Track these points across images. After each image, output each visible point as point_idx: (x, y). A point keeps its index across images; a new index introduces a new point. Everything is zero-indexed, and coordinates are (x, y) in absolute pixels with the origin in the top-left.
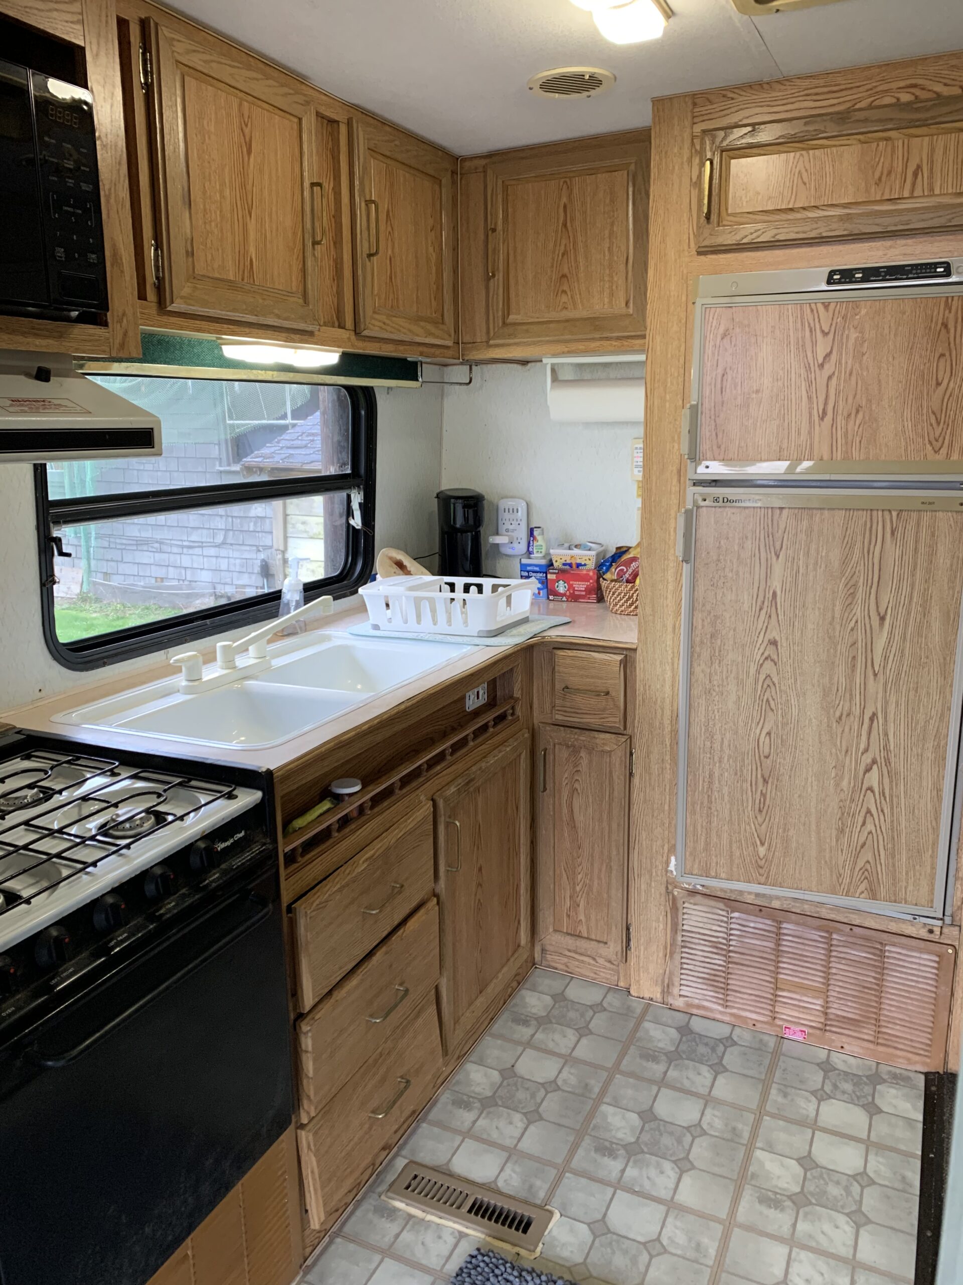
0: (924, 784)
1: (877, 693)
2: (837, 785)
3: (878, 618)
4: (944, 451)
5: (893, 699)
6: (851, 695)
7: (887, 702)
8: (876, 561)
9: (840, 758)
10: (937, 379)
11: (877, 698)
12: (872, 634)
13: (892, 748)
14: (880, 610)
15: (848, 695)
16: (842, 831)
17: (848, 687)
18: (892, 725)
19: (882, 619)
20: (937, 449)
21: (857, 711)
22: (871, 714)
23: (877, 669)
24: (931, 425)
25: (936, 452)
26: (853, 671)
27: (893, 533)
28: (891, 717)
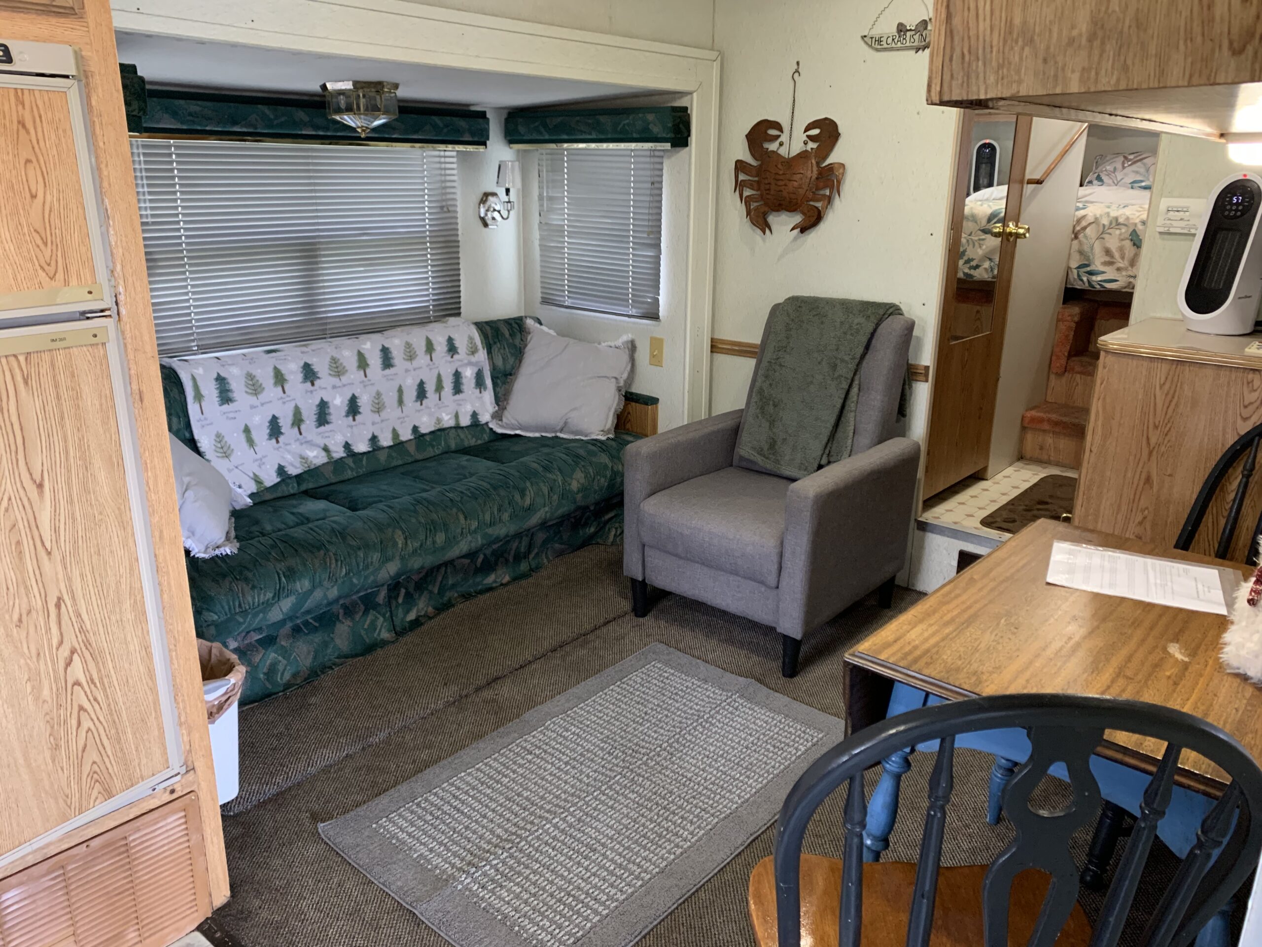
0: (131, 648)
1: (56, 574)
2: (37, 699)
3: (35, 487)
4: (60, 276)
5: (76, 574)
6: (26, 587)
7: (70, 579)
8: (14, 419)
9: (32, 666)
10: (30, 190)
11: (57, 580)
12: (32, 508)
13: (89, 627)
14: (34, 476)
15: (22, 590)
16: (57, 747)
17: (20, 580)
18: (82, 601)
19: (40, 486)
20: (51, 275)
21: (38, 603)
22: (55, 600)
23: (48, 545)
24: (38, 246)
25: (51, 279)
26: (21, 559)
27: (26, 382)
28: (79, 593)
